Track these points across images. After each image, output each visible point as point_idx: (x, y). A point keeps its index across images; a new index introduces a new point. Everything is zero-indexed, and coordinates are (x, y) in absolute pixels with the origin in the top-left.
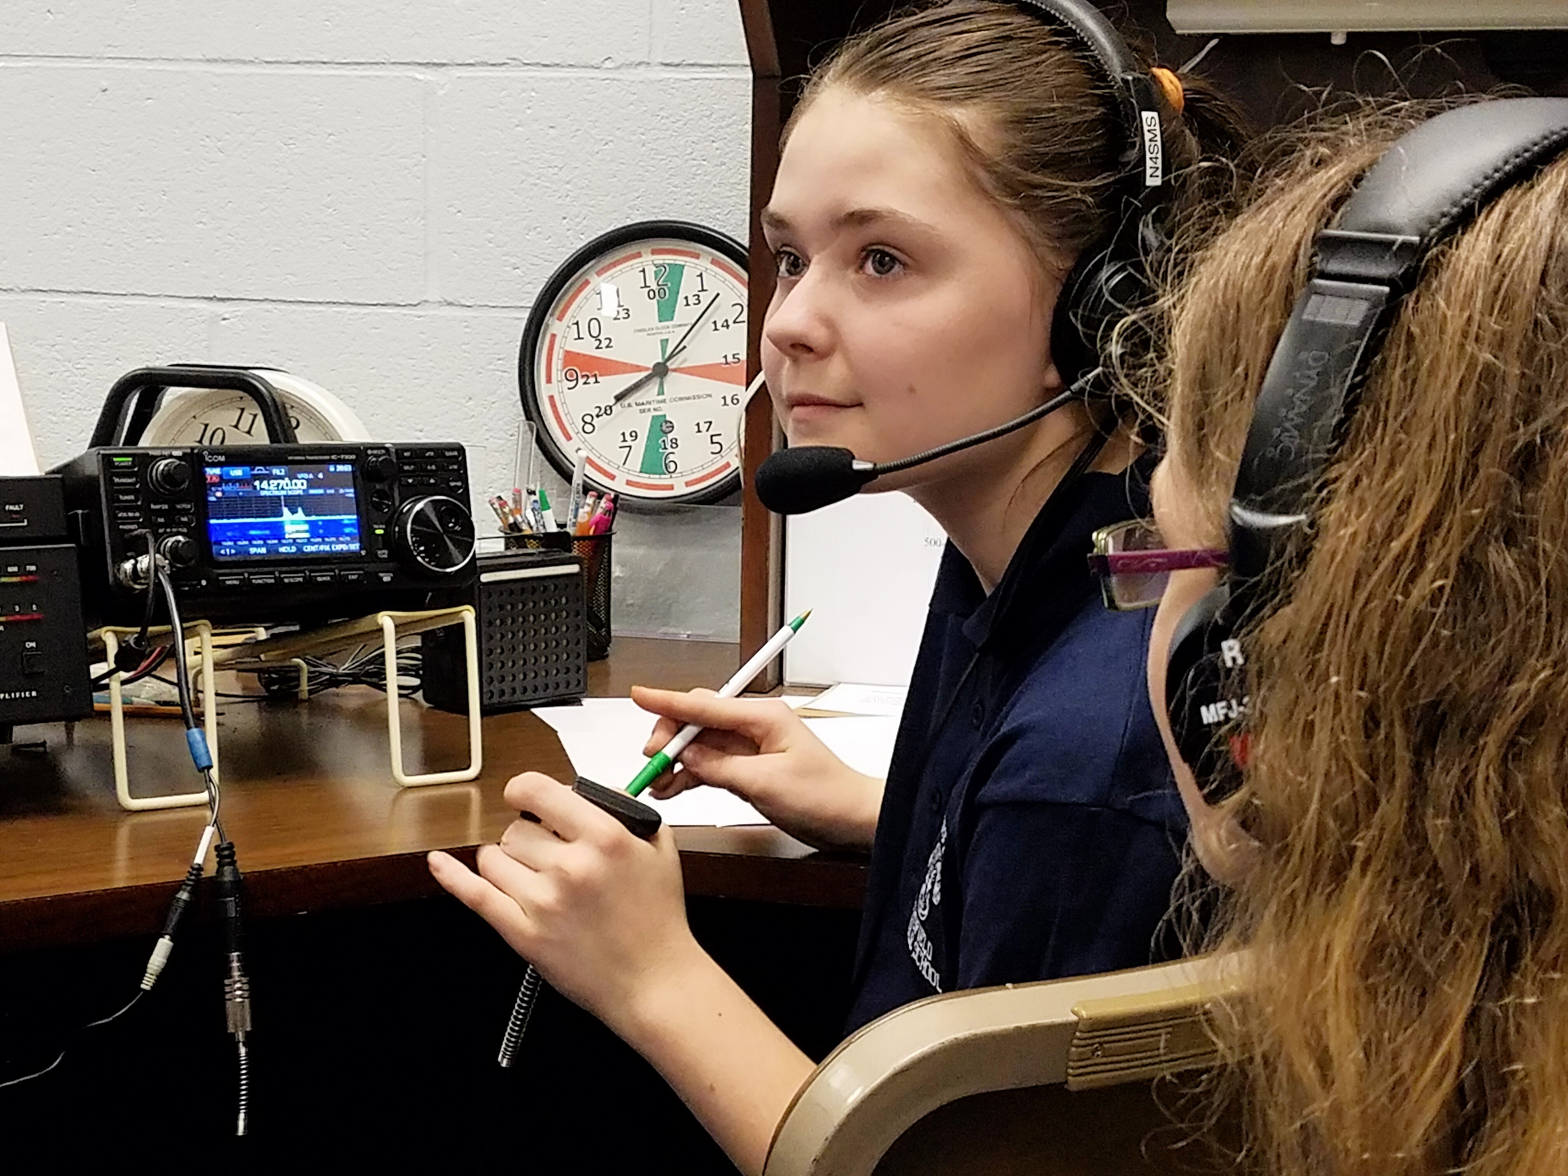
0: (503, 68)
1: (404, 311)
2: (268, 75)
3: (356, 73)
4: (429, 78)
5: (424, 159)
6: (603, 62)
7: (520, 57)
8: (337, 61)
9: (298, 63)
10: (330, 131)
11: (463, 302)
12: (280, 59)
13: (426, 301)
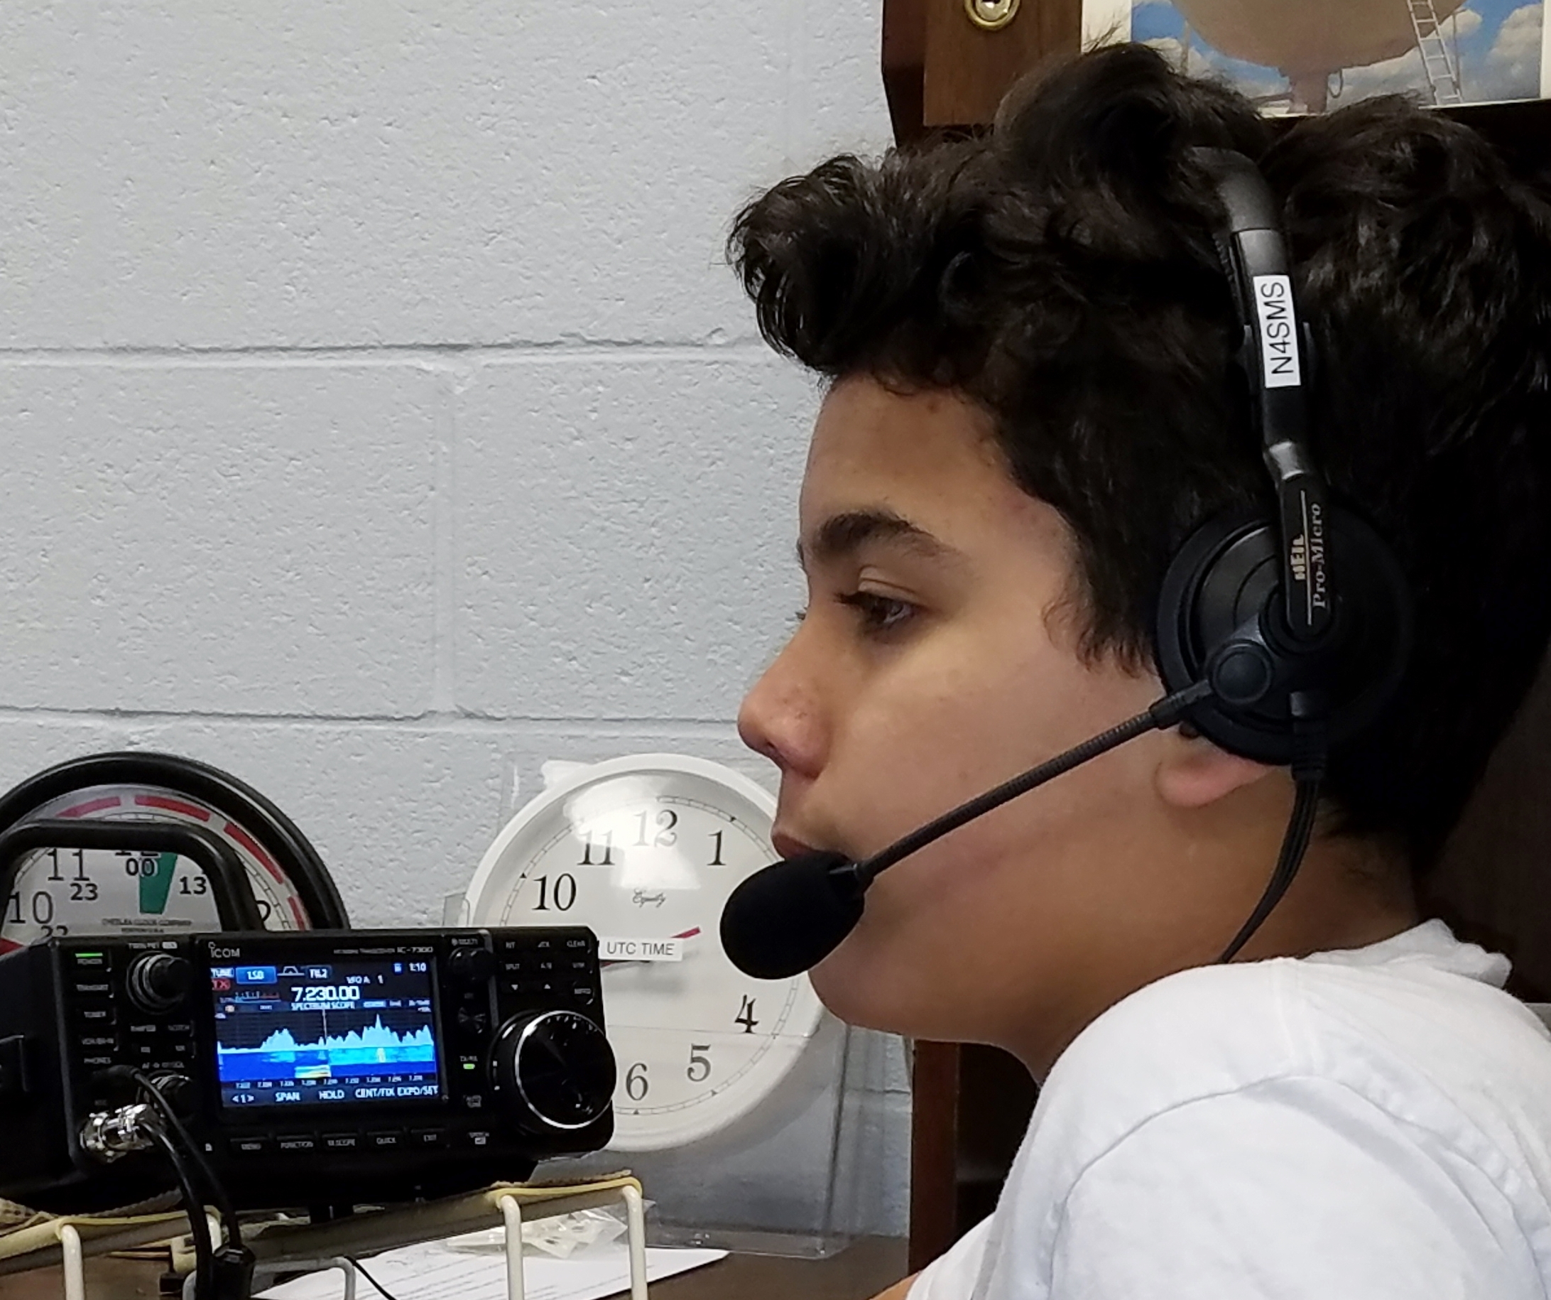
0: (554, 350)
1: (403, 728)
2: (200, 369)
3: (333, 363)
4: (443, 367)
5: (432, 493)
6: (710, 335)
7: (583, 333)
8: (303, 345)
9: (245, 350)
10: (291, 453)
11: (490, 712)
12: (217, 345)
13: (433, 712)
